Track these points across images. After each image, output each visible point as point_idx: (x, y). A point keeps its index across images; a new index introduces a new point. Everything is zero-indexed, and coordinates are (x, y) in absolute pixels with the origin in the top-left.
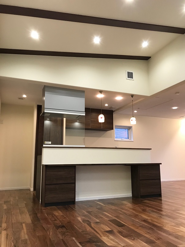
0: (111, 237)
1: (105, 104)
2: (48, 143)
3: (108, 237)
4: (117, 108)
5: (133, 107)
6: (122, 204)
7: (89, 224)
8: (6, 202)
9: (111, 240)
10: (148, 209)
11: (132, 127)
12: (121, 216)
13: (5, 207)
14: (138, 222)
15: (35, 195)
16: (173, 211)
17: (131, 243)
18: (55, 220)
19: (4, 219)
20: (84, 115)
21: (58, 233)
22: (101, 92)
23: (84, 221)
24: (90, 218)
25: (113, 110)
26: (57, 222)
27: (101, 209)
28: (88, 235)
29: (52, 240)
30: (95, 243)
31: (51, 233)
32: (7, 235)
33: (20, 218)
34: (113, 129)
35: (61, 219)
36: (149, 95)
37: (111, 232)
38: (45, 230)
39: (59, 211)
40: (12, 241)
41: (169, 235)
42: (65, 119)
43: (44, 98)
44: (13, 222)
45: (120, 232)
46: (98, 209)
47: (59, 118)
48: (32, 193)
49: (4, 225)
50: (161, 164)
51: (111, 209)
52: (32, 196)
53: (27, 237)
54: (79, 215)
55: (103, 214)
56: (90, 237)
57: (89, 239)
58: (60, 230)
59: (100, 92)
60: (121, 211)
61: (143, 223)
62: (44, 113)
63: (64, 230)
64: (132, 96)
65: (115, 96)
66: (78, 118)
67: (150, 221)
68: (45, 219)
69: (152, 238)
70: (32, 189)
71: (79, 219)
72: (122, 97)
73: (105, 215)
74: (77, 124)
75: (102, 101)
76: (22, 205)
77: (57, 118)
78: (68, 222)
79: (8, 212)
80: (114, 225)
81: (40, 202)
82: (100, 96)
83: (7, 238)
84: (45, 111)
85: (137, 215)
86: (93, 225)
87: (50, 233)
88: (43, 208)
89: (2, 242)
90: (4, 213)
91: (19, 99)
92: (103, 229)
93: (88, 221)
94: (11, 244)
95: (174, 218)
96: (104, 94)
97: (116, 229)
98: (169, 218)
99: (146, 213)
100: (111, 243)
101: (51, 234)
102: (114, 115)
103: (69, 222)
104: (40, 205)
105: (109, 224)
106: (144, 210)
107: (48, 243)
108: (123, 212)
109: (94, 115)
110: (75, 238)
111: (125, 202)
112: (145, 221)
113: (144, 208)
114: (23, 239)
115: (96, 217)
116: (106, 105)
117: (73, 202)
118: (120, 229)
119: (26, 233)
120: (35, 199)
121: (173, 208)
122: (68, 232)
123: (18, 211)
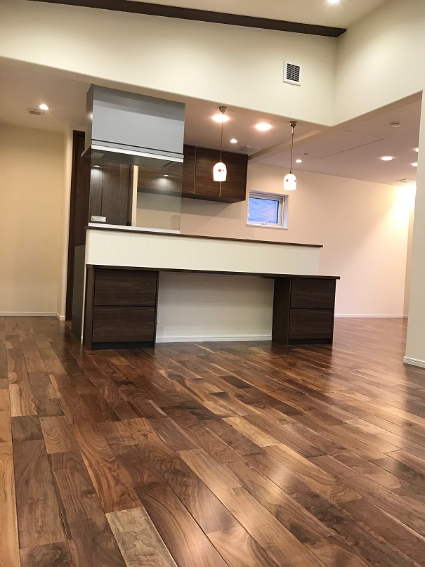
0: (222, 402)
1: (231, 139)
2: (98, 220)
3: (216, 402)
4: (258, 149)
5: (292, 151)
6: (251, 353)
7: (182, 382)
8: (8, 338)
9: (222, 406)
10: (300, 363)
11: (287, 196)
12: (245, 371)
13: (9, 346)
14: (276, 382)
15: (70, 328)
16: (350, 368)
17: (259, 413)
18: (114, 372)
19: (11, 366)
20: (182, 161)
21: (120, 392)
22: (223, 108)
23: (170, 375)
24: (184, 372)
25: (249, 155)
26: (118, 375)
27: (207, 358)
28: (178, 398)
29: (108, 402)
30: (190, 410)
31: (106, 392)
32: (21, 391)
33: (42, 365)
34: (243, 198)
35: (125, 372)
36: (331, 125)
37: (222, 395)
38: (94, 386)
39: (122, 358)
40: (32, 400)
41: (331, 404)
42: (136, 168)
43: (91, 116)
44: (29, 371)
45: (240, 397)
46: (202, 357)
47: (122, 166)
48: (63, 325)
49: (12, 375)
50: (339, 278)
51: (227, 359)
52: (62, 331)
53: (59, 395)
54: (163, 366)
55: (210, 367)
56: (181, 400)
57: (180, 403)
58: (124, 387)
59: (220, 108)
60: (245, 363)
61: (286, 384)
62: (90, 150)
63: (132, 388)
64: (294, 123)
65: (255, 122)
66: (167, 168)
67: (301, 382)
68: (94, 370)
69: (298, 408)
70: (62, 317)
71: (162, 372)
72: (271, 123)
73: (214, 369)
74: (163, 183)
75: (223, 131)
76: (45, 344)
77: (118, 165)
78: (140, 377)
79: (17, 354)
80: (229, 384)
81: (82, 340)
82: (220, 119)
83: (21, 394)
84: (93, 147)
85: (278, 372)
86: (188, 383)
87: (104, 392)
88: (87, 352)
89: (12, 401)
90: (9, 356)
91: (31, 112)
92: (208, 390)
93: (180, 376)
94: (30, 405)
95: (347, 380)
96: (229, 115)
97: (231, 390)
98: (339, 378)
99: (296, 369)
100: (221, 411)
101: (106, 394)
102: (251, 167)
103: (142, 377)
104: (82, 346)
105: (220, 382)
106: (292, 365)
107: (102, 405)
108: (250, 366)
109: (203, 162)
110: (153, 400)
111: (255, 349)
112: (291, 381)
113: (291, 361)
114: (52, 398)
115: (196, 370)
116: (234, 141)
117: (151, 343)
118: (241, 391)
119: (56, 388)
120: (70, 335)
121: (351, 364)
122: (139, 391)
123: (38, 354)
